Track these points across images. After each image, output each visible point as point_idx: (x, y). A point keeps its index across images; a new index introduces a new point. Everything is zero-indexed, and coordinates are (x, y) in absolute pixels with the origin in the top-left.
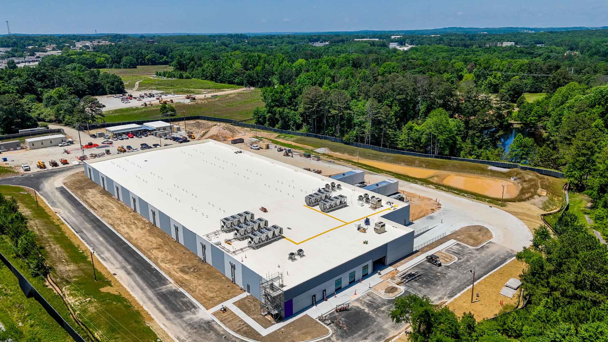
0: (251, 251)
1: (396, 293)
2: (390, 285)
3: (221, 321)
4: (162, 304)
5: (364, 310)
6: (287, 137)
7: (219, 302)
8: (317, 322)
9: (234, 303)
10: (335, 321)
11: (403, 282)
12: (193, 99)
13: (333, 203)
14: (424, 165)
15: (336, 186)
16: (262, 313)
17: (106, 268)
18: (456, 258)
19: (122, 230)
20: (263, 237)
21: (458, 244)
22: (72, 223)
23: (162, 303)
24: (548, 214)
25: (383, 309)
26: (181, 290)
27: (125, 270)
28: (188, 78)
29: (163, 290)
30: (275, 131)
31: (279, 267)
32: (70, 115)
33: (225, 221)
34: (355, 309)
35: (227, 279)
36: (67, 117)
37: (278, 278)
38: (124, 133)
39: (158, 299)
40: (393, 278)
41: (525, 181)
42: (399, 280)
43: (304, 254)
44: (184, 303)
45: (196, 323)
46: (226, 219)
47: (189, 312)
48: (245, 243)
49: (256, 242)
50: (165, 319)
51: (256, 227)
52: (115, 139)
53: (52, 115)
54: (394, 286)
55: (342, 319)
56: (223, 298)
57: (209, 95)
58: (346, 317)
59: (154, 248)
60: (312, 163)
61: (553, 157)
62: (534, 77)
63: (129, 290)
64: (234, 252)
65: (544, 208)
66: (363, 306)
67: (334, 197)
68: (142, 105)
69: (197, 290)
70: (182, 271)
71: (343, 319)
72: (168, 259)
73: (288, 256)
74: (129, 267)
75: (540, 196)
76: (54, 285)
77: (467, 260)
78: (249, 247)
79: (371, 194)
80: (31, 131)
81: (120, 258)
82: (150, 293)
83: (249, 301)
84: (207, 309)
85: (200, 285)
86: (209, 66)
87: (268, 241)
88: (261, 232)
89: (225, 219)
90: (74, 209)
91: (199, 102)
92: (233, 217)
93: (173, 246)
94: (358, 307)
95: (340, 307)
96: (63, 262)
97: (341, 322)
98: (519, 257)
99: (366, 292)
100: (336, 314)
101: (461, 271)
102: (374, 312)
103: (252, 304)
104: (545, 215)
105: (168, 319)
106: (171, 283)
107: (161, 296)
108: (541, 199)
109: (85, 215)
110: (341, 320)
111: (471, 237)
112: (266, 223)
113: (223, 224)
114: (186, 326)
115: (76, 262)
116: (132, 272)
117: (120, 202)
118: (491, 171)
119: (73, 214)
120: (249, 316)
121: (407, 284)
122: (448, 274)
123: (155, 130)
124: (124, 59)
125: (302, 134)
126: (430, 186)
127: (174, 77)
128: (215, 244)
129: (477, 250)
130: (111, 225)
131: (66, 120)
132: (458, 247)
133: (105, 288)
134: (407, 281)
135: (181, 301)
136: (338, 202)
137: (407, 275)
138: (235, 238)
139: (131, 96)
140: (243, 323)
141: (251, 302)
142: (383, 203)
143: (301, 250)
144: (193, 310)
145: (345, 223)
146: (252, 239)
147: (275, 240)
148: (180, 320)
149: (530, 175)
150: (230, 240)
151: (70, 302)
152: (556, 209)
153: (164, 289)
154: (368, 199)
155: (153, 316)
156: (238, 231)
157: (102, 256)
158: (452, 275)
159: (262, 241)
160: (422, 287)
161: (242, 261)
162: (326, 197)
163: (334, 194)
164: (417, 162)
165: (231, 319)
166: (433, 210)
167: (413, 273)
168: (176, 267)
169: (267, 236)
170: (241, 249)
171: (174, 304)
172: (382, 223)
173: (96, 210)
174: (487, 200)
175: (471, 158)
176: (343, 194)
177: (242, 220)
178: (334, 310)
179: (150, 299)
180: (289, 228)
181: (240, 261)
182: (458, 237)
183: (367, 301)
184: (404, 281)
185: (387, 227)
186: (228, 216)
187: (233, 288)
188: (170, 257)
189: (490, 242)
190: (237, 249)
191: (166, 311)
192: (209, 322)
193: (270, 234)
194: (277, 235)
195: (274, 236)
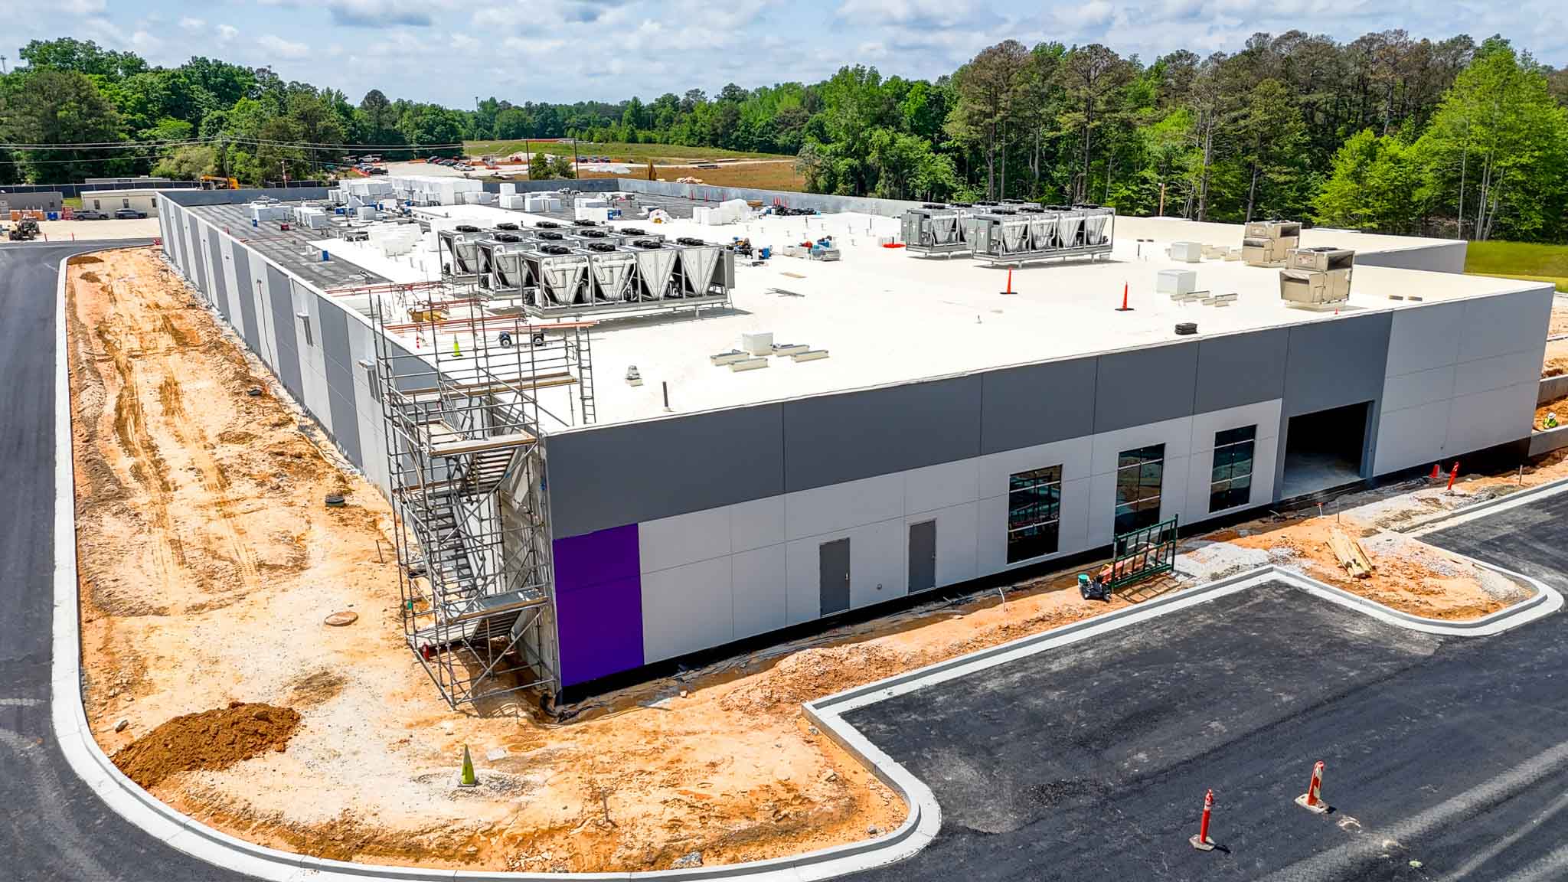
20: (608, 273)
31: (635, 378)
33: (455, 235)
87: (644, 305)
89: (458, 229)
113: (447, 256)
146: (534, 269)
147: (687, 315)
150: (443, 308)
159: (603, 298)
169: (635, 277)
180: (784, 293)
194: (696, 287)
195: (679, 290)
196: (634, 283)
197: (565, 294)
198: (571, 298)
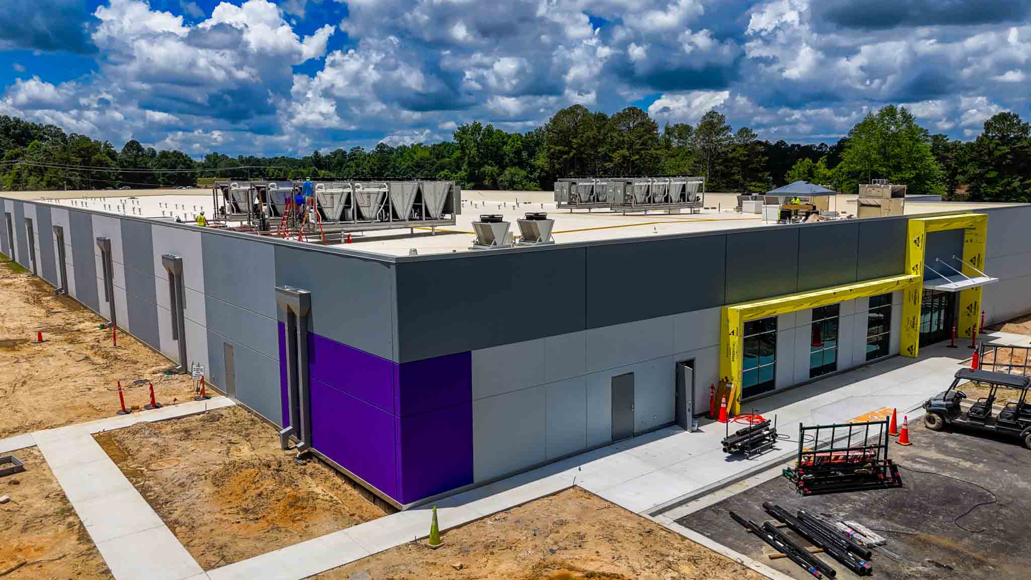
194: (432, 213)
195: (420, 215)
196: (386, 209)
197: (334, 213)
198: (338, 217)
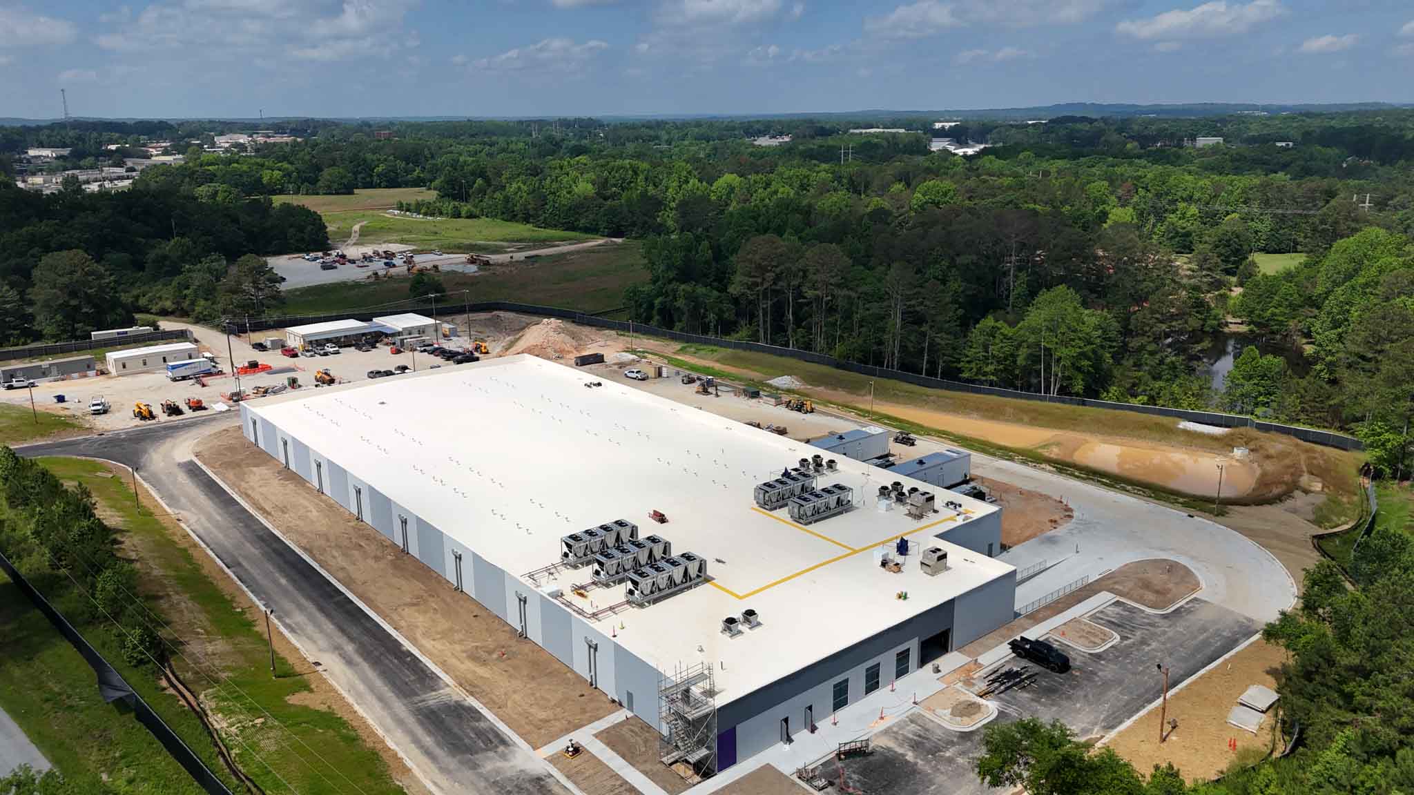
0: (636, 611)
1: (977, 717)
2: (962, 698)
3: (568, 777)
4: (429, 736)
5: (903, 755)
6: (703, 352)
7: (562, 731)
8: (794, 784)
9: (596, 736)
10: (837, 781)
11: (993, 692)
12: (484, 264)
13: (819, 503)
14: (1026, 419)
15: (824, 463)
16: (664, 759)
17: (297, 650)
18: (1116, 635)
19: (332, 562)
20: (662, 579)
21: (1117, 603)
22: (216, 544)
23: (430, 733)
24: (1330, 535)
25: (948, 754)
26: (472, 701)
27: (340, 655)
28: (471, 216)
29: (431, 702)
30: (674, 338)
31: (701, 650)
32: (206, 300)
33: (571, 542)
34: (882, 754)
35: (578, 677)
36: (202, 302)
37: (702, 677)
38: (328, 340)
39: (421, 723)
40: (968, 682)
41: (1268, 457)
42: (983, 686)
43: (759, 619)
44: (480, 734)
45: (510, 780)
46: (574, 538)
47: (491, 754)
48: (619, 592)
49: (645, 592)
50: (437, 771)
51: (643, 558)
52: (308, 354)
53: (167, 299)
54: (973, 700)
55: (853, 776)
56: (569, 722)
57: (520, 256)
58: (864, 772)
59: (405, 605)
60: (766, 408)
61: (1332, 402)
62: (1275, 215)
63: (350, 700)
64: (594, 615)
65: (1318, 522)
66: (901, 745)
67: (823, 490)
68: (369, 277)
69: (509, 704)
70: (473, 657)
71: (855, 777)
72: (439, 629)
73: (721, 625)
74: (350, 648)
75: (1306, 492)
76: (180, 687)
77: (1143, 642)
78: (628, 602)
79: (908, 483)
80: (118, 333)
81: (329, 627)
82: (400, 707)
83: (632, 731)
84: (535, 748)
85: (515, 692)
86: (519, 188)
87: (674, 588)
88: (658, 569)
89: (571, 537)
90: (220, 511)
91: (499, 270)
92: (590, 533)
93: (448, 599)
94: (889, 749)
95: (847, 747)
96: (198, 633)
97: (851, 784)
98: (1271, 633)
99: (906, 714)
100: (839, 764)
101: (1130, 666)
102: (929, 762)
103: (638, 738)
104: (1320, 537)
105: (444, 770)
106: (448, 686)
107: (427, 717)
108: (1310, 498)
109: (247, 526)
110: (851, 778)
111: (1147, 585)
112: (667, 548)
113: (565, 549)
114: (486, 788)
115: (228, 635)
116: (358, 659)
117: (323, 497)
118: (1186, 432)
119: (218, 526)
120: (633, 765)
121: (1002, 695)
122: (1100, 674)
123: (399, 333)
124: (326, 174)
125: (736, 346)
126: (1043, 466)
127: (441, 214)
128: (549, 594)
129: (1165, 617)
130: (305, 549)
131: (198, 309)
132: (1118, 610)
133: (297, 696)
134: (1002, 688)
135: (473, 729)
136: (832, 500)
137: (1002, 675)
138: (594, 583)
139: (343, 257)
140: (619, 783)
141: (636, 734)
142: (938, 503)
143: (750, 613)
144: (501, 748)
145: (849, 551)
146: (635, 583)
147: (690, 587)
148: (471, 771)
149: (1281, 443)
150: (582, 587)
151: (217, 726)
152: (1346, 523)
153: (432, 699)
154: (903, 494)
155: (409, 763)
156: (601, 564)
157: (288, 621)
158: (1109, 676)
159: (660, 590)
160: (1038, 702)
161: (615, 636)
162: (802, 489)
163: (822, 482)
164: (1009, 410)
165: (591, 771)
166: (1055, 521)
167: (1015, 669)
168: (458, 647)
169: (670, 578)
170: (611, 608)
171: (456, 736)
172: (939, 550)
173: (269, 514)
174: (1181, 500)
175: (1135, 402)
176: (843, 483)
177: (611, 541)
178: (833, 755)
179: (400, 722)
180: (719, 561)
181: (610, 636)
182: (1116, 587)
183: (911, 736)
184: (996, 688)
185: (950, 560)
186: (578, 530)
187: (591, 700)
188: (444, 624)
189: (1195, 599)
190: (600, 609)
191: (438, 751)
192: (539, 779)
193: (677, 573)
195: (686, 579)
196: (671, 581)
